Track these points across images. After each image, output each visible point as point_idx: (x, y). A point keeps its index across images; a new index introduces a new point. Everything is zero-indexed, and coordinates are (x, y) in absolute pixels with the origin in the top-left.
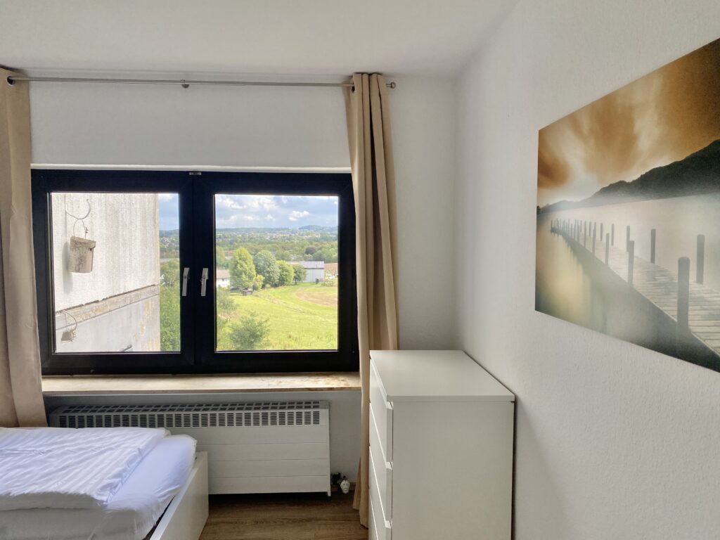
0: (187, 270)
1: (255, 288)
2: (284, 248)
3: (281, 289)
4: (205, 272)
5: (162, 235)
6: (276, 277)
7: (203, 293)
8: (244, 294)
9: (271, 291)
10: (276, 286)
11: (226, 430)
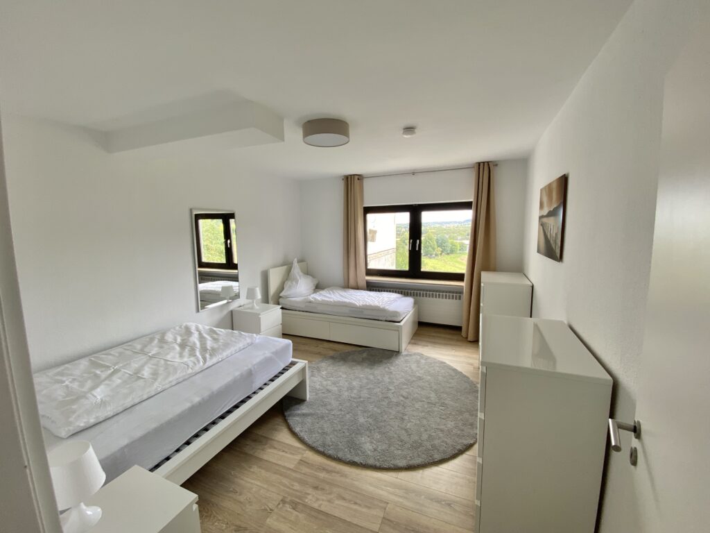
0: (411, 241)
1: (436, 255)
2: (453, 233)
3: (452, 256)
4: (418, 241)
5: (397, 227)
6: (449, 249)
7: (417, 249)
8: (430, 258)
9: (446, 257)
10: (448, 254)
11: (428, 299)
